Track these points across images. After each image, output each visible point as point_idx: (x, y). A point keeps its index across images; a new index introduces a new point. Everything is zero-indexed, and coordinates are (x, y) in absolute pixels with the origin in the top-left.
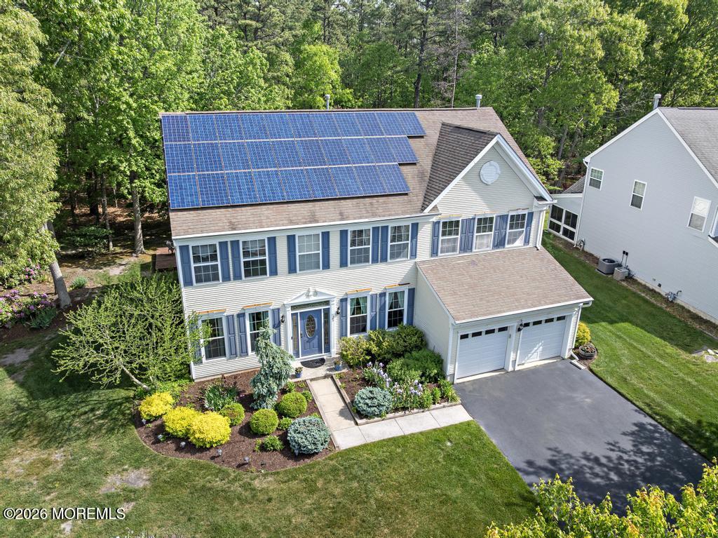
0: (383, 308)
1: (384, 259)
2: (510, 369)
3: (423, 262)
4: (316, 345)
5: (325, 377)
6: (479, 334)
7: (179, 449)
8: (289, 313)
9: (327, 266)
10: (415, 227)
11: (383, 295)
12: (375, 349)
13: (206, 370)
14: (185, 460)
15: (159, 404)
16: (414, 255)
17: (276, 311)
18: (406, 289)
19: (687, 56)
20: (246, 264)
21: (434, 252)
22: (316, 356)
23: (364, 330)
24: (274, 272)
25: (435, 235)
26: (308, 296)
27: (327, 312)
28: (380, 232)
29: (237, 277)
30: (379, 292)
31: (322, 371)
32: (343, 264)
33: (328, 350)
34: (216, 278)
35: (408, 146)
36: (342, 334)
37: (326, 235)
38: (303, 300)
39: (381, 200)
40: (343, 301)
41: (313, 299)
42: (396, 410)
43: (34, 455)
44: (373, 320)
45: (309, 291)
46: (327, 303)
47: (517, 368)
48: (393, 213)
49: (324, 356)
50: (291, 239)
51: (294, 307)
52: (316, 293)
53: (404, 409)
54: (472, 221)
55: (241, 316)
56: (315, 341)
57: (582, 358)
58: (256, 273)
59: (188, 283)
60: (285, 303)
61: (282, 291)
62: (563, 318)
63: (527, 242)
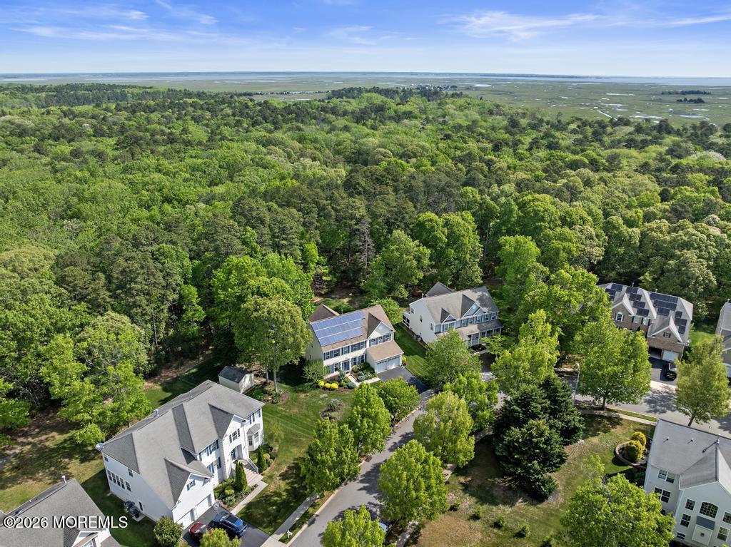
0: (360, 359)
1: (360, 349)
2: (388, 369)
3: (368, 348)
4: (347, 369)
5: (351, 375)
6: (381, 363)
7: (329, 390)
9: (349, 352)
10: (366, 342)
12: (359, 368)
13: (328, 376)
14: (331, 392)
15: (322, 383)
17: (339, 363)
18: (364, 354)
20: (334, 354)
21: (370, 346)
23: (356, 364)
24: (339, 355)
25: (370, 342)
28: (359, 344)
29: (333, 357)
30: (359, 356)
31: (349, 374)
32: (352, 351)
34: (329, 358)
35: (362, 322)
36: (352, 366)
37: (349, 347)
40: (352, 359)
43: (304, 395)
44: (358, 362)
45: (345, 358)
46: (349, 360)
48: (361, 340)
49: (349, 371)
50: (343, 349)
51: (343, 362)
53: (367, 379)
54: (378, 338)
55: (333, 365)
57: (404, 365)
58: (336, 356)
59: (324, 360)
61: (340, 359)
62: (399, 357)
63: (390, 340)
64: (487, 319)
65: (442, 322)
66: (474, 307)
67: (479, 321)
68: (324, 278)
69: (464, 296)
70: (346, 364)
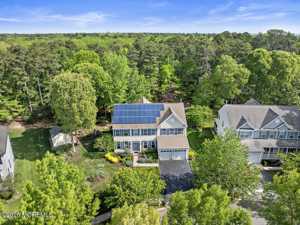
0: (150, 144)
1: (150, 135)
2: (173, 159)
3: (158, 136)
4: (137, 149)
5: (137, 155)
6: (165, 151)
7: (109, 162)
8: (132, 143)
9: (139, 135)
10: (156, 129)
11: (150, 141)
12: (146, 151)
13: (117, 151)
14: (110, 164)
15: (108, 155)
16: (156, 134)
17: (130, 142)
18: (155, 141)
19: (270, 78)
20: (124, 133)
21: (161, 134)
22: (137, 151)
23: (147, 147)
24: (129, 135)
25: (161, 131)
27: (139, 143)
28: (149, 130)
29: (123, 136)
30: (149, 141)
31: (137, 154)
32: (142, 135)
33: (139, 150)
34: (119, 135)
35: (159, 112)
36: (142, 148)
37: (139, 130)
38: (134, 141)
39: (150, 124)
40: (142, 142)
41: (136, 141)
42: (146, 162)
43: (89, 160)
44: (148, 146)
45: (135, 139)
46: (139, 142)
47: (175, 160)
48: (152, 126)
49: (139, 151)
50: (132, 130)
51: (133, 142)
52: (137, 140)
53: (147, 162)
54: (169, 129)
55: (123, 142)
57: (189, 159)
58: (126, 135)
59: (115, 136)
61: (131, 139)
62: (185, 151)
63: (183, 134)
64: (291, 137)
65: (237, 128)
66: (277, 121)
67: (281, 136)
68: (176, 92)
69: (270, 110)
70: (136, 145)
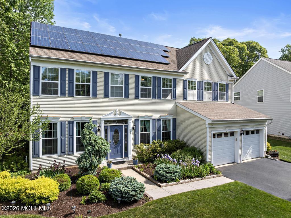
0: (159, 130)
2: (239, 162)
4: (119, 151)
5: (128, 168)
6: (221, 135)
8: (103, 125)
9: (127, 96)
11: (159, 120)
13: (42, 163)
16: (174, 97)
17: (95, 123)
21: (185, 98)
22: (120, 159)
23: (148, 142)
24: (95, 95)
25: (185, 87)
26: (115, 114)
27: (127, 127)
28: (157, 80)
29: (71, 94)
31: (125, 165)
32: (137, 97)
33: (127, 156)
34: (56, 93)
36: (136, 142)
37: (127, 76)
38: (112, 117)
39: (156, 64)
40: (136, 121)
44: (154, 135)
45: (116, 111)
47: (242, 162)
49: (125, 159)
52: (120, 113)
54: (202, 83)
55: (71, 123)
56: (119, 148)
57: (272, 156)
58: (83, 94)
59: (36, 93)
60: (101, 117)
61: (99, 109)
62: (258, 132)
63: (227, 100)
